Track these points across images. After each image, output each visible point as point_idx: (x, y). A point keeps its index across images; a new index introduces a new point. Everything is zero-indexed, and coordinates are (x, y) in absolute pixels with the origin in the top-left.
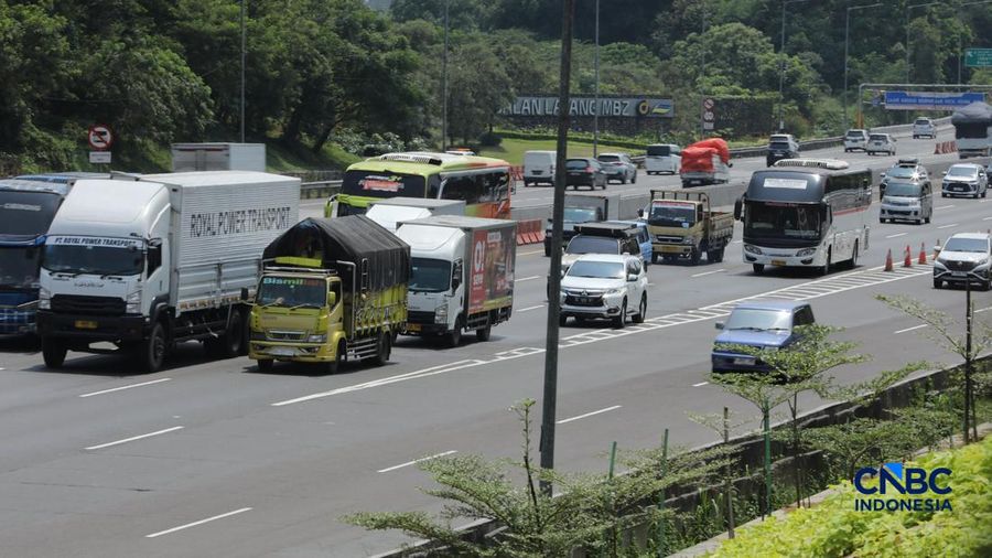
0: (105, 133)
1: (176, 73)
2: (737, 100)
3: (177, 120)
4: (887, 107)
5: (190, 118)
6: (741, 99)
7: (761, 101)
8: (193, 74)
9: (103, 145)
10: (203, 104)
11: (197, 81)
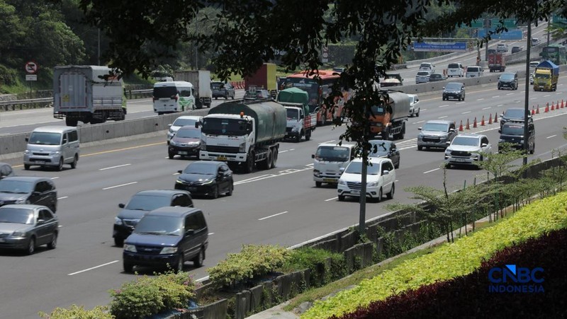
0: (34, 65)
1: (66, 34)
2: (335, 46)
3: (67, 58)
4: (415, 50)
5: (73, 57)
6: (337, 46)
7: (348, 47)
8: (74, 34)
9: (33, 71)
10: (79, 50)
11: (76, 39)
